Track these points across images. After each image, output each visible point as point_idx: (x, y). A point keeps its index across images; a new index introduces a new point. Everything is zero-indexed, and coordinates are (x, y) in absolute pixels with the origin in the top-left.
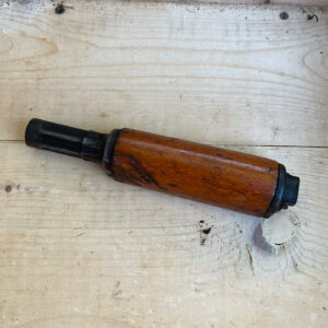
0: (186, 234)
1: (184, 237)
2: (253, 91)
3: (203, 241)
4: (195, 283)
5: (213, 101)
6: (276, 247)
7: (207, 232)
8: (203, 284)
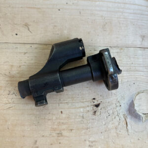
0: (83, 107)
1: (82, 110)
2: (129, 11)
3: (95, 112)
4: (89, 141)
5: (102, 16)
6: (143, 116)
7: (97, 106)
8: (94, 141)
